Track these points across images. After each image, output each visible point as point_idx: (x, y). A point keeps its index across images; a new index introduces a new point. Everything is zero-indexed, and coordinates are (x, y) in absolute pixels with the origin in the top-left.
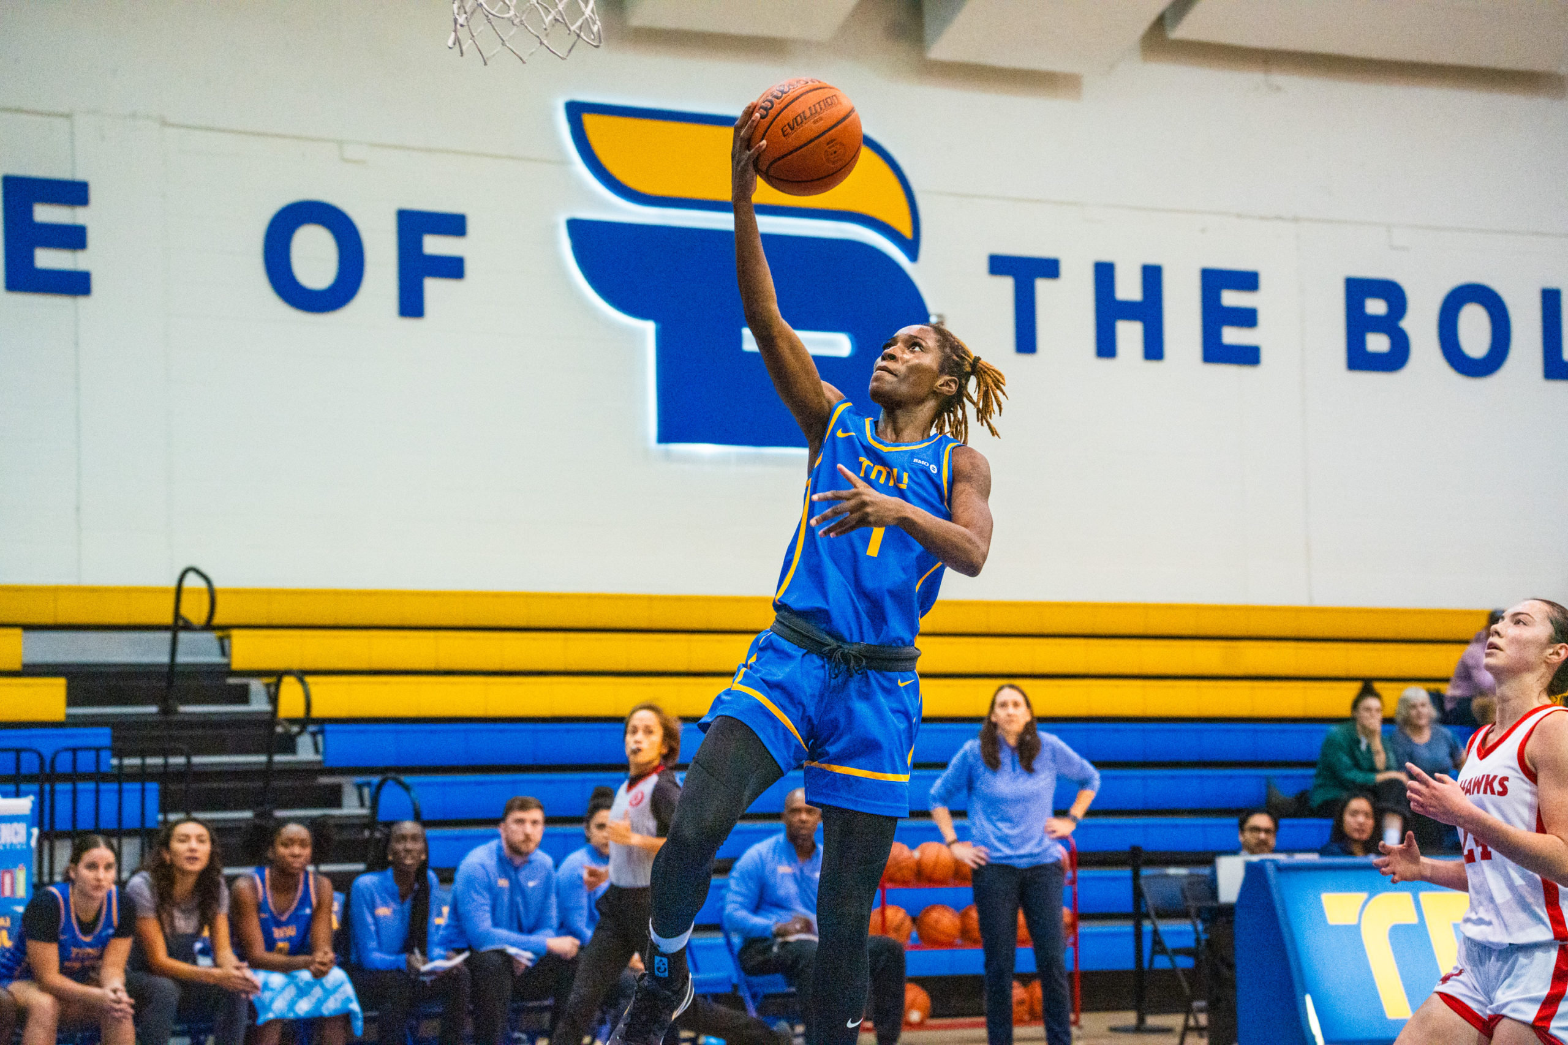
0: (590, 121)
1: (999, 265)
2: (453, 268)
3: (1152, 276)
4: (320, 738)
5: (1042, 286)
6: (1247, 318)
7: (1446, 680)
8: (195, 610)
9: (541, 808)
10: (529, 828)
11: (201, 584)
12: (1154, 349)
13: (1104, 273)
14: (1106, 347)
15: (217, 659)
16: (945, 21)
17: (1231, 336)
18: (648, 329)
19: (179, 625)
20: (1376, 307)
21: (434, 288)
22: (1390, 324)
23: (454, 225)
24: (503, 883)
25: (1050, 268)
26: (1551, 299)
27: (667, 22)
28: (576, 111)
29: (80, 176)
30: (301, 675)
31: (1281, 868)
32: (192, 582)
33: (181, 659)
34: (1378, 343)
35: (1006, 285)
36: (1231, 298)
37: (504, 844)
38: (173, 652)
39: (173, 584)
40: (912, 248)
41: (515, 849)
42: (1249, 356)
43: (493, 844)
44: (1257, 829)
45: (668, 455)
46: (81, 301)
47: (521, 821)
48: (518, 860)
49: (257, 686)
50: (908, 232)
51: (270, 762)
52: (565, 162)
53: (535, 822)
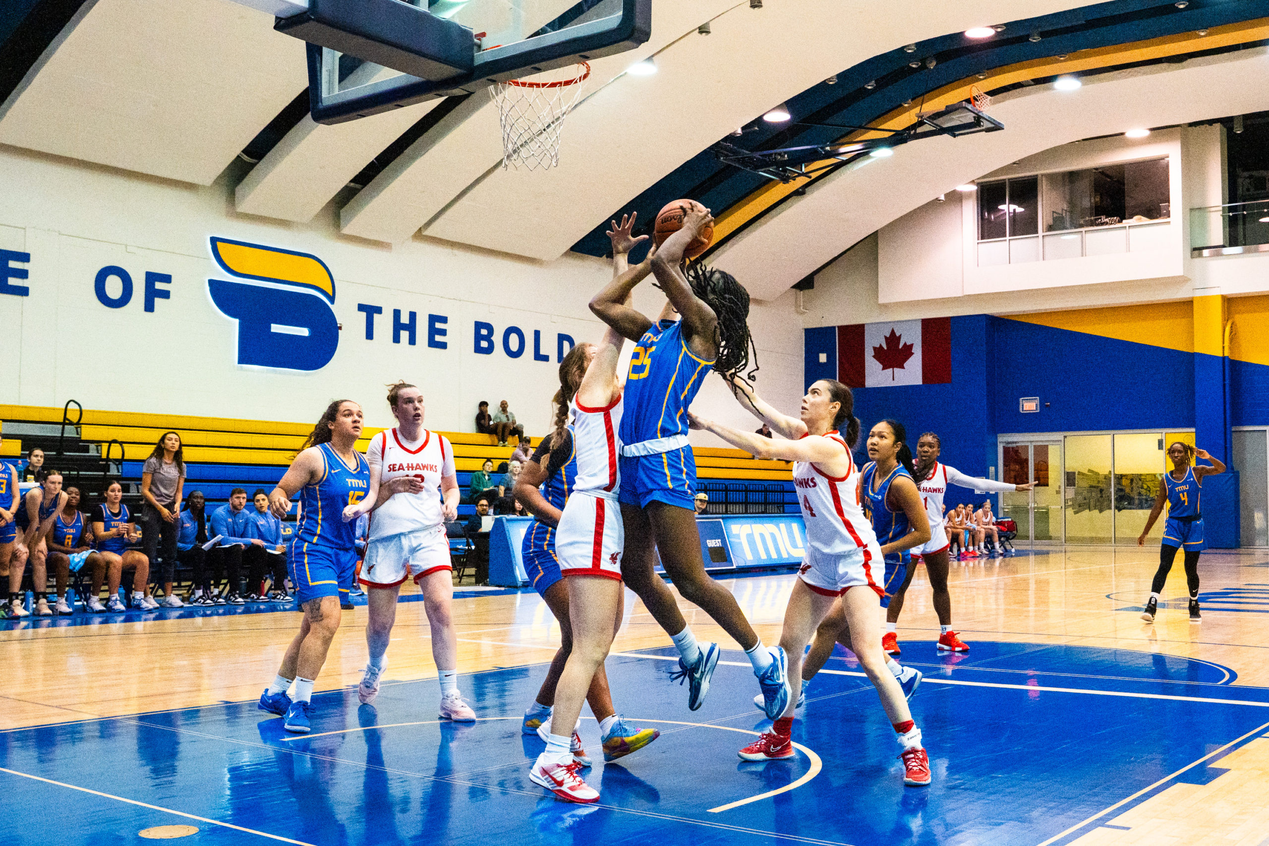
0: (219, 244)
1: (361, 307)
2: (166, 295)
3: (413, 315)
4: (120, 467)
5: (376, 316)
6: (443, 332)
7: (508, 459)
8: (73, 417)
9: (246, 493)
10: (242, 500)
11: (77, 407)
12: (412, 341)
13: (397, 313)
14: (396, 339)
15: (75, 436)
16: (349, 221)
17: (438, 338)
18: (236, 322)
19: (66, 422)
20: (484, 332)
21: (158, 301)
22: (488, 338)
23: (167, 279)
24: (230, 520)
25: (379, 310)
26: (537, 334)
27: (251, 212)
28: (214, 241)
29: (27, 251)
30: (121, 443)
31: (508, 520)
32: (72, 406)
33: (65, 435)
34: (484, 344)
35: (364, 314)
36: (438, 325)
37: (231, 505)
38: (63, 433)
39: (64, 407)
40: (332, 299)
41: (235, 507)
42: (443, 346)
43: (226, 506)
44: (483, 505)
45: (242, 369)
46: (25, 298)
47: (238, 498)
48: (236, 511)
49: (92, 446)
50: (331, 294)
51: (105, 475)
52: (209, 259)
53: (244, 498)
